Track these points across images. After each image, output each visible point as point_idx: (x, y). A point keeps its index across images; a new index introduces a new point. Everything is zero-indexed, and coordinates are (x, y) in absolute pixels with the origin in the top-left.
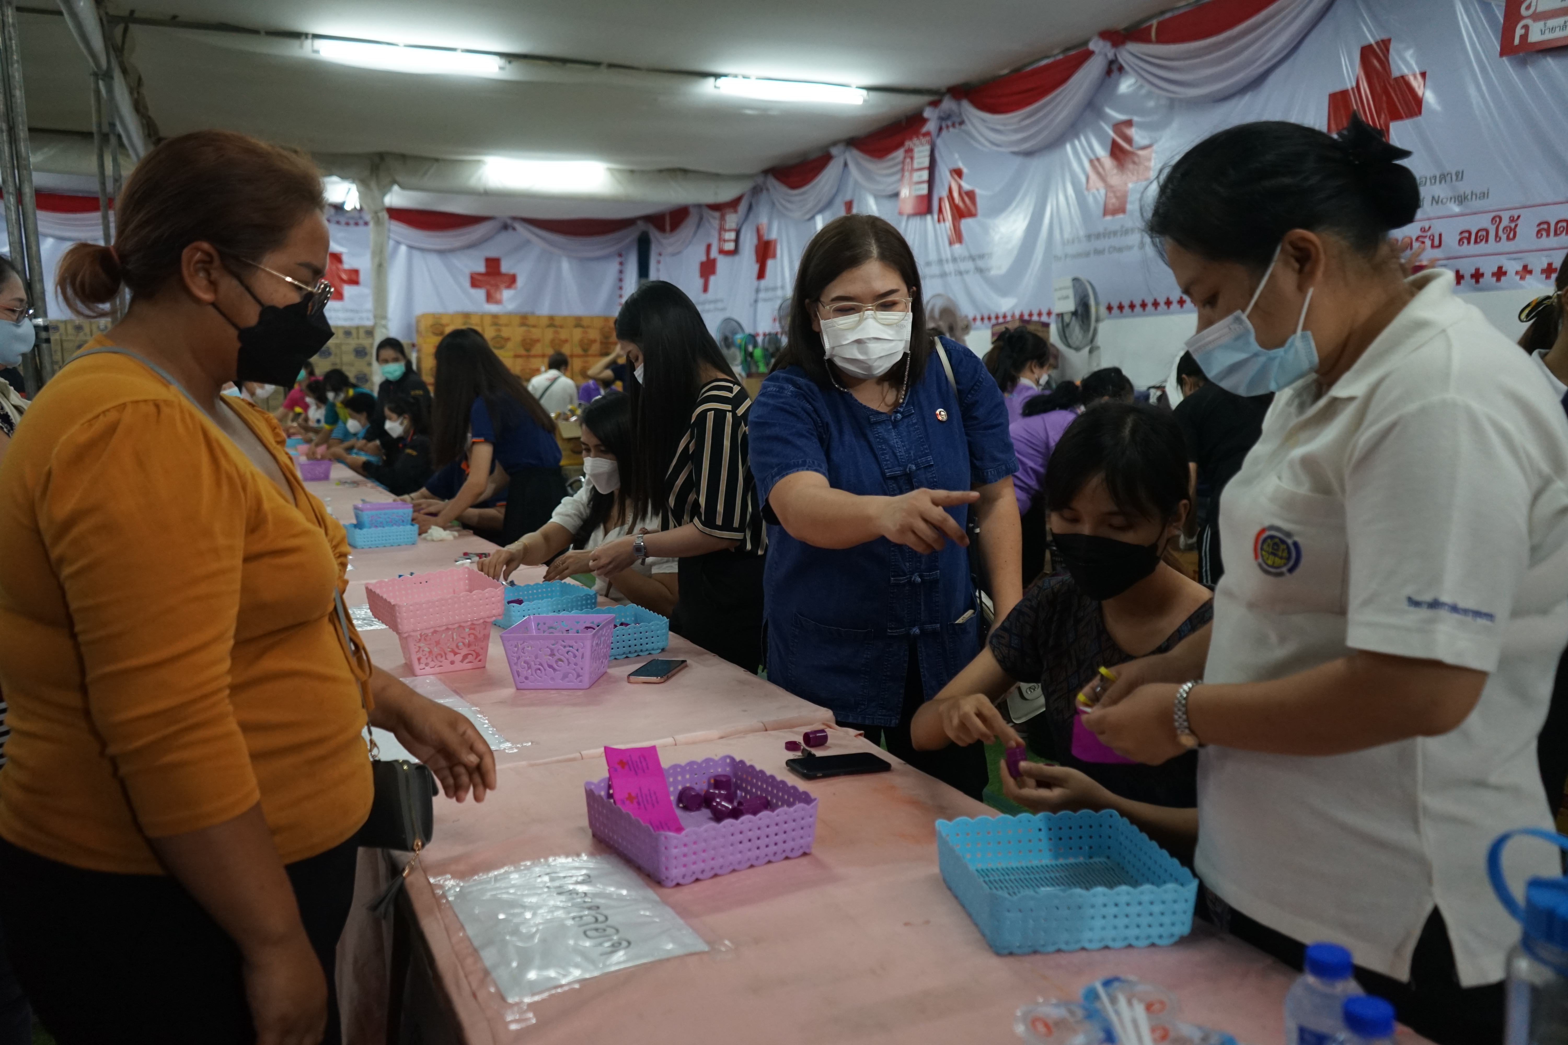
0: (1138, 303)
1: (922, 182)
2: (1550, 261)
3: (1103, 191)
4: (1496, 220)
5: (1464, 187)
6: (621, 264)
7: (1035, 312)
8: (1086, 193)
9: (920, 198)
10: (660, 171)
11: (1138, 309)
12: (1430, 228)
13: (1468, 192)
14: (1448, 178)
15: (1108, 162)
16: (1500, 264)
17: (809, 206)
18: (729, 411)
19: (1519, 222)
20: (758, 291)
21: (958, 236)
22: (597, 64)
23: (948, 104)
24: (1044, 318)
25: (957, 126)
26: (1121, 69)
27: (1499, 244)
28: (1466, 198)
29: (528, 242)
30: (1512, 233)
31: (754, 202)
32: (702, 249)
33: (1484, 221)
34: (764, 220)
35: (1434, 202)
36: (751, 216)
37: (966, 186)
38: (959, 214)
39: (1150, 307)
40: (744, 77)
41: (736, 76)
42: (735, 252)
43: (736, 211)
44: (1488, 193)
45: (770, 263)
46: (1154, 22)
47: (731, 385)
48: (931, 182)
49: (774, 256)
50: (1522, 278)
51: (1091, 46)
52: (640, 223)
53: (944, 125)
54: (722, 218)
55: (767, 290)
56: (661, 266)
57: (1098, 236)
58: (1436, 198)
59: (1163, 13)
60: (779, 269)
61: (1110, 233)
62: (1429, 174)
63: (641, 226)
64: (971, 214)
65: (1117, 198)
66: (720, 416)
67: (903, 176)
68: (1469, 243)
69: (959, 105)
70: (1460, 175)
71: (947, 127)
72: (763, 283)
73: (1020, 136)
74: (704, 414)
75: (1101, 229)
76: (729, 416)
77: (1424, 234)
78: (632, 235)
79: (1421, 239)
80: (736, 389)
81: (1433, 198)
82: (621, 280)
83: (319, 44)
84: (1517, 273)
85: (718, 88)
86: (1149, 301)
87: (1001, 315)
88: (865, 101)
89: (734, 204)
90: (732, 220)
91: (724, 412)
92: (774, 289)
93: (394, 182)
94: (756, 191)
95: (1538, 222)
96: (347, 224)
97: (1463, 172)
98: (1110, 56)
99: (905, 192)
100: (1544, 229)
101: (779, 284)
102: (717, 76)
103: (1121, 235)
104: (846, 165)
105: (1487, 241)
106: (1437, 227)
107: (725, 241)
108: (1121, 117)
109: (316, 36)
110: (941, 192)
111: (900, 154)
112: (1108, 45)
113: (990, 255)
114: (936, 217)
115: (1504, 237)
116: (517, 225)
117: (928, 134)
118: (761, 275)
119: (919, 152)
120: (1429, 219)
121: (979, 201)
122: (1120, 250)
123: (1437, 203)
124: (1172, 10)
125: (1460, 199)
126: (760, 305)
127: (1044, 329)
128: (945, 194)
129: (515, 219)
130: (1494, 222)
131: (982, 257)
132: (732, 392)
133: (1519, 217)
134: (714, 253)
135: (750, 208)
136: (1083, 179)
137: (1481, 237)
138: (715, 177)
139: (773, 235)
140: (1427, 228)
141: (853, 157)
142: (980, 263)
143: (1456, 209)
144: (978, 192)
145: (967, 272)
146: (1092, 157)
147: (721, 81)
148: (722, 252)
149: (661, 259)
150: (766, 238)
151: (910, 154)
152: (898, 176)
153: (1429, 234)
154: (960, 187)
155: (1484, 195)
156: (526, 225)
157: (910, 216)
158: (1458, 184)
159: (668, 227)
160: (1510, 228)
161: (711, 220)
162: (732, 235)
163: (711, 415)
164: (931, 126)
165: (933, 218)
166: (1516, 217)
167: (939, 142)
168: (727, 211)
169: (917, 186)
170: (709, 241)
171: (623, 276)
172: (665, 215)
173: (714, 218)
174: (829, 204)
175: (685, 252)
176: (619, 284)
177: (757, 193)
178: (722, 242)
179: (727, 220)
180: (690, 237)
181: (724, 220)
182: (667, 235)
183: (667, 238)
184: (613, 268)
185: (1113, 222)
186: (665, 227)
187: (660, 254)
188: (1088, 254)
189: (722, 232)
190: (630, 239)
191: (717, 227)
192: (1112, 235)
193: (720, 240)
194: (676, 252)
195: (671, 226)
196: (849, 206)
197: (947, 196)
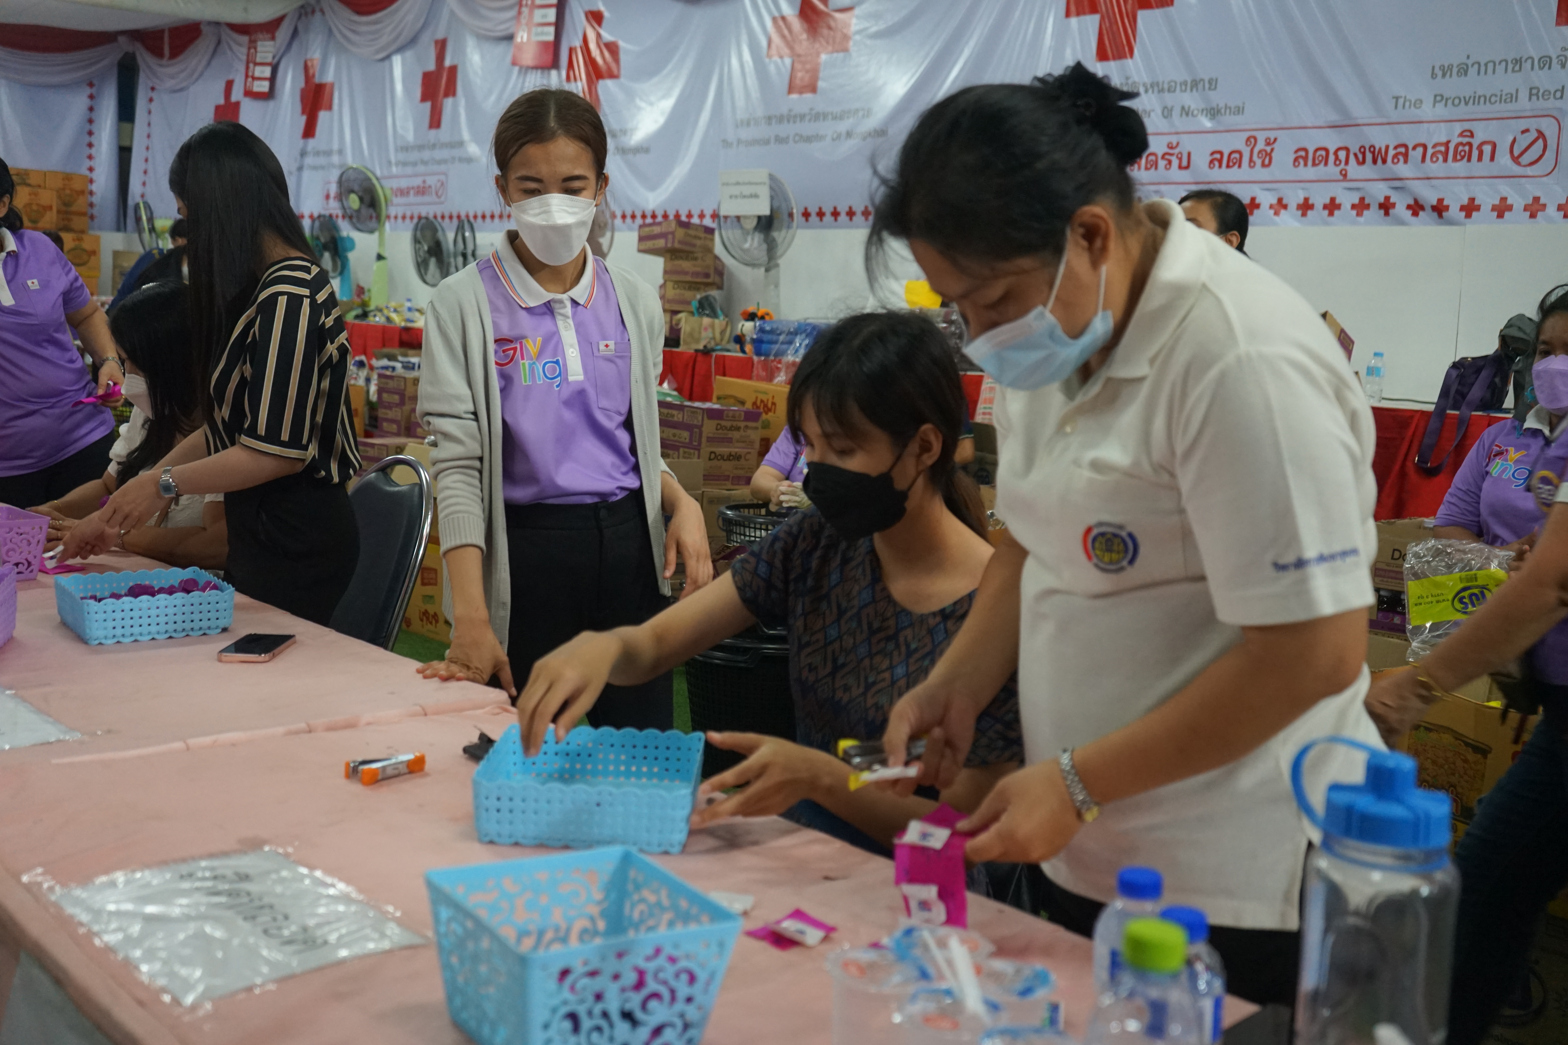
0: (828, 210)
1: (548, 24)
2: (1307, 196)
3: (788, 61)
4: (1251, 141)
5: (1217, 98)
6: (91, 97)
7: (696, 213)
8: (767, 60)
9: (545, 45)
11: (828, 218)
12: (1178, 144)
13: (1222, 105)
14: (1200, 86)
15: (796, 24)
16: (1253, 195)
17: (384, 40)
18: (307, 297)
19: (1275, 146)
20: (303, 154)
24: (708, 222)
27: (1252, 171)
28: (1219, 111)
30: (1267, 159)
31: (300, 28)
32: (219, 87)
33: (1237, 142)
34: (315, 55)
35: (1184, 113)
36: (295, 46)
37: (607, 36)
38: (596, 72)
39: (843, 218)
42: (269, 96)
43: (273, 38)
44: (1243, 108)
45: (323, 116)
47: (309, 265)
48: (559, 25)
49: (330, 108)
50: (1276, 213)
52: (122, 39)
54: (252, 45)
55: (317, 153)
56: (153, 106)
57: (781, 119)
58: (1186, 108)
60: (336, 124)
61: (795, 116)
62: (1179, 79)
63: (124, 44)
64: (612, 76)
65: (807, 71)
66: (295, 302)
67: (519, 13)
68: (1220, 166)
70: (1213, 84)
72: (311, 143)
74: (273, 299)
75: (784, 110)
76: (306, 302)
77: (1171, 151)
78: (111, 56)
79: (1167, 157)
80: (315, 270)
81: (1183, 108)
82: (91, 121)
84: (1271, 207)
86: (843, 209)
89: (271, 27)
90: (266, 49)
91: (301, 297)
92: (328, 153)
95: (1295, 148)
97: (1217, 80)
99: (522, 36)
100: (1302, 157)
101: (336, 146)
103: (810, 121)
105: (1240, 166)
106: (1187, 144)
107: (254, 78)
110: (572, 40)
113: (633, 131)
114: (564, 73)
115: (1259, 162)
118: (309, 131)
120: (1177, 133)
121: (623, 57)
122: (809, 139)
123: (1187, 114)
125: (1212, 112)
126: (306, 174)
127: (709, 236)
128: (577, 43)
130: (1249, 143)
132: (309, 273)
133: (1275, 140)
134: (237, 94)
135: (295, 33)
136: (764, 43)
137: (1233, 160)
139: (329, 77)
140: (1174, 144)
142: (623, 141)
143: (1208, 124)
144: (622, 44)
146: (776, 14)
148: (249, 93)
149: (154, 95)
150: (317, 80)
152: (513, 13)
153: (1176, 151)
154: (599, 36)
155: (1239, 110)
157: (526, 67)
158: (1212, 93)
159: (166, 51)
160: (1265, 151)
161: (235, 47)
162: (267, 72)
163: (282, 301)
165: (559, 75)
166: (1272, 140)
168: (260, 36)
169: (540, 29)
170: (231, 77)
171: (94, 115)
172: (162, 32)
173: (240, 45)
174: (413, 41)
175: (192, 89)
176: (88, 127)
177: (306, 14)
178: (250, 80)
179: (259, 49)
180: (200, 68)
181: (255, 48)
182: (164, 61)
183: (168, 66)
184: (79, 102)
185: (800, 102)
186: (162, 49)
187: (153, 89)
188: (767, 142)
189: (251, 65)
190: (106, 62)
191: (244, 58)
192: (798, 119)
193: (247, 76)
194: (178, 87)
195: (171, 48)
196: (441, 46)
197: (581, 47)
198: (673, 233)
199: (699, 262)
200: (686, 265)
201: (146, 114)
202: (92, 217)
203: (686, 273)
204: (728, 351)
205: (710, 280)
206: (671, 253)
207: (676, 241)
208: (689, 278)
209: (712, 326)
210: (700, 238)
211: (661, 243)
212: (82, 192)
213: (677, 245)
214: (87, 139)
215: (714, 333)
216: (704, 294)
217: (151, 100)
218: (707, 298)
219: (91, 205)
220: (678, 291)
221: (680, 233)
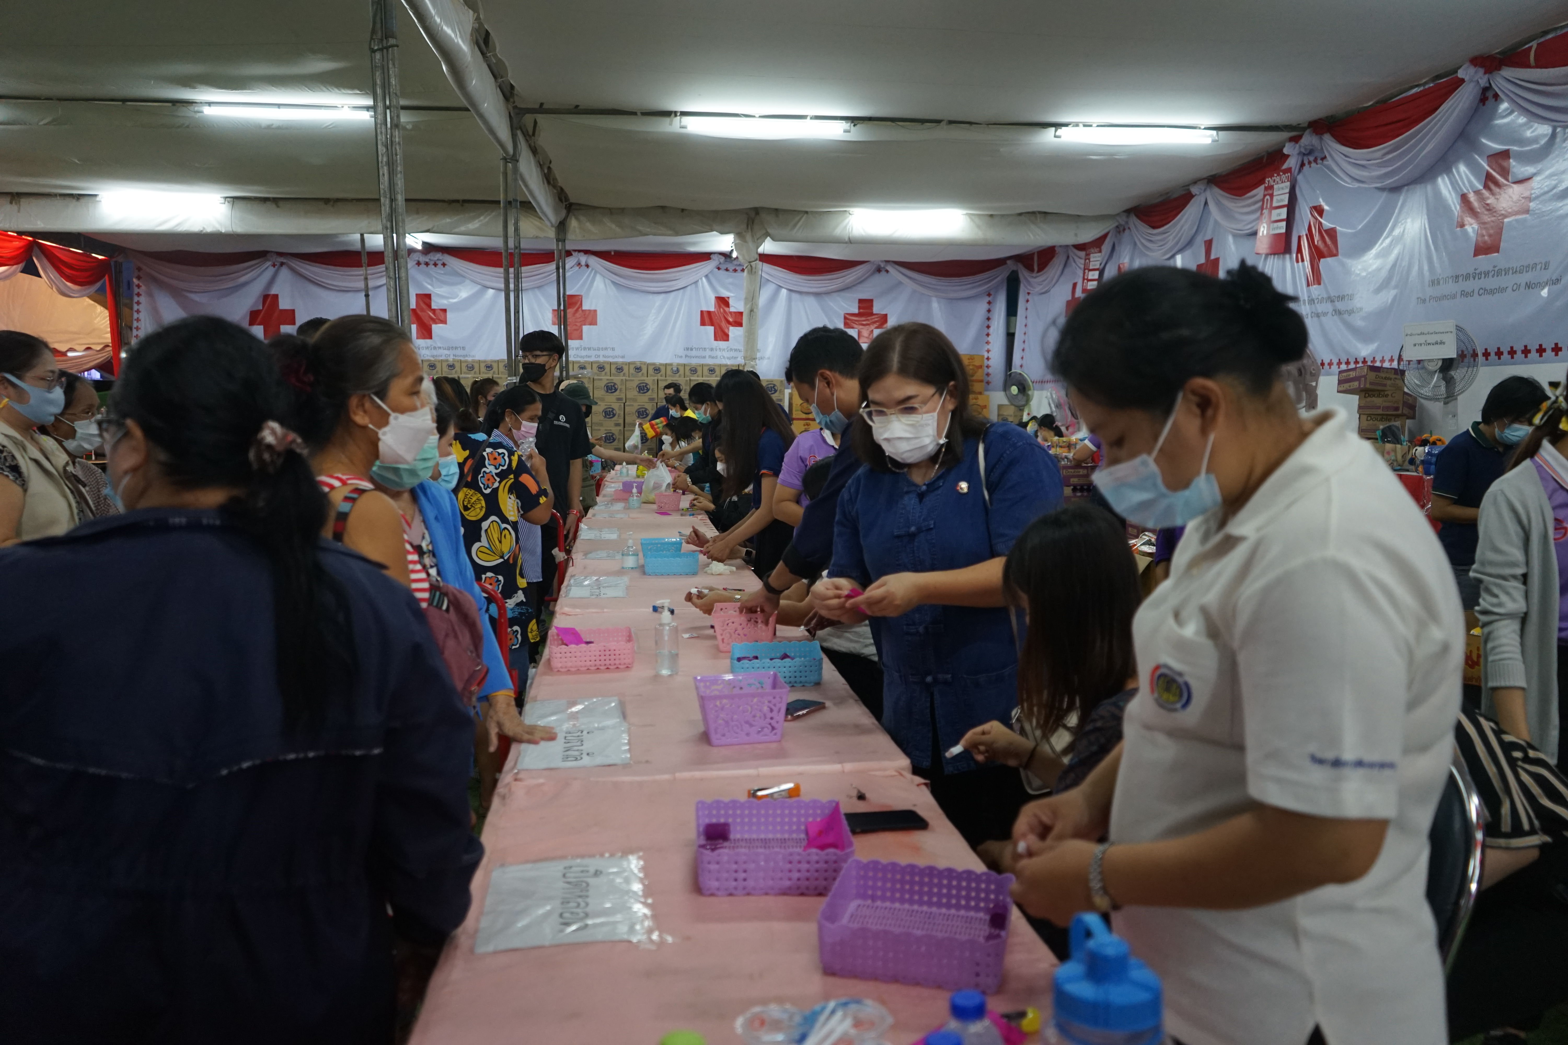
1: (1281, 221)
3: (1474, 228)
6: (989, 303)
8: (1457, 230)
9: (1278, 236)
10: (1020, 214)
17: (1169, 246)
21: (1316, 277)
22: (938, 122)
23: (1308, 139)
24: (1395, 365)
25: (1319, 161)
26: (1496, 96)
29: (900, 283)
31: (1117, 242)
32: (1069, 288)
34: (1126, 261)
36: (1113, 255)
37: (1327, 224)
38: (1318, 254)
40: (1085, 126)
41: (1077, 125)
43: (1100, 251)
46: (1534, 44)
48: (1290, 221)
51: (1461, 74)
52: (1009, 262)
53: (1306, 162)
54: (1087, 257)
56: (1029, 305)
57: (1467, 277)
59: (1546, 33)
61: (1480, 274)
63: (1011, 265)
64: (1333, 254)
65: (1490, 235)
67: (1262, 214)
69: (1321, 139)
71: (1310, 163)
73: (1383, 171)
75: (1471, 270)
78: (1002, 274)
82: (989, 319)
83: (686, 120)
85: (1059, 137)
87: (1360, 360)
88: (1214, 141)
89: (1098, 243)
90: (1096, 260)
93: (767, 234)
94: (1120, 230)
96: (735, 270)
98: (1483, 82)
99: (1263, 231)
102: (1058, 125)
103: (1493, 276)
104: (1206, 203)
107: (1088, 280)
108: (1498, 147)
109: (684, 114)
110: (1300, 230)
111: (1260, 191)
112: (1481, 71)
113: (1351, 297)
114: (1294, 256)
116: (889, 268)
117: (1289, 170)
119: (1279, 189)
121: (1341, 239)
122: (1491, 292)
124: (1556, 29)
128: (1304, 233)
129: (887, 262)
131: (1342, 298)
135: (1114, 244)
138: (1077, 218)
141: (1214, 195)
142: (1340, 305)
144: (1339, 229)
145: (1325, 314)
146: (1465, 191)
147: (1062, 131)
149: (1029, 297)
151: (1270, 192)
152: (1258, 214)
154: (1320, 226)
156: (897, 267)
157: (1267, 255)
159: (1036, 268)
161: (1077, 260)
162: (1096, 275)
164: (1292, 163)
165: (1291, 258)
167: (1300, 178)
168: (1092, 250)
169: (1276, 225)
170: (1075, 281)
171: (990, 315)
172: (1034, 254)
173: (1080, 258)
174: (1190, 243)
175: (1052, 291)
176: (987, 323)
177: (1119, 232)
178: (1086, 281)
179: (1091, 260)
180: (1056, 277)
181: (1089, 259)
182: (1034, 275)
183: (1036, 277)
184: (981, 307)
185: (1484, 261)
186: (1033, 266)
187: (1029, 293)
188: (1454, 297)
189: (1087, 271)
190: (999, 279)
191: (1082, 266)
192: (1483, 276)
193: (1084, 279)
194: (1044, 290)
195: (1038, 265)
196: (1209, 244)
197: (1306, 235)
198: (1365, 376)
199: (1390, 398)
200: (1378, 401)
201: (1024, 310)
202: (988, 383)
203: (1379, 408)
204: (1408, 471)
205: (1400, 412)
206: (1365, 393)
207: (1368, 382)
208: (1380, 412)
209: (1395, 451)
210: (1391, 379)
211: (1355, 384)
212: (981, 367)
213: (1368, 386)
214: (986, 331)
215: (1396, 456)
216: (1388, 424)
217: (1027, 301)
218: (1389, 427)
219: (988, 375)
220: (1371, 422)
221: (1372, 375)
